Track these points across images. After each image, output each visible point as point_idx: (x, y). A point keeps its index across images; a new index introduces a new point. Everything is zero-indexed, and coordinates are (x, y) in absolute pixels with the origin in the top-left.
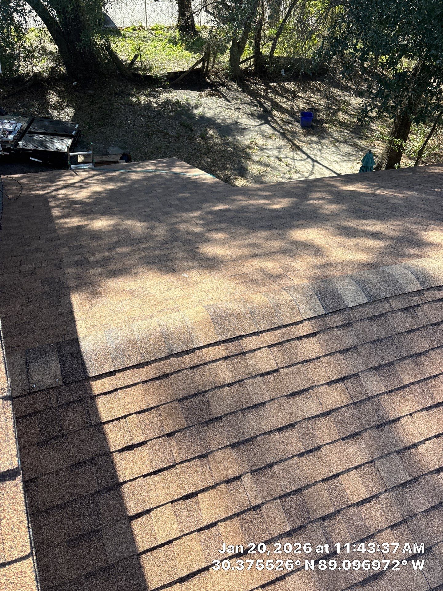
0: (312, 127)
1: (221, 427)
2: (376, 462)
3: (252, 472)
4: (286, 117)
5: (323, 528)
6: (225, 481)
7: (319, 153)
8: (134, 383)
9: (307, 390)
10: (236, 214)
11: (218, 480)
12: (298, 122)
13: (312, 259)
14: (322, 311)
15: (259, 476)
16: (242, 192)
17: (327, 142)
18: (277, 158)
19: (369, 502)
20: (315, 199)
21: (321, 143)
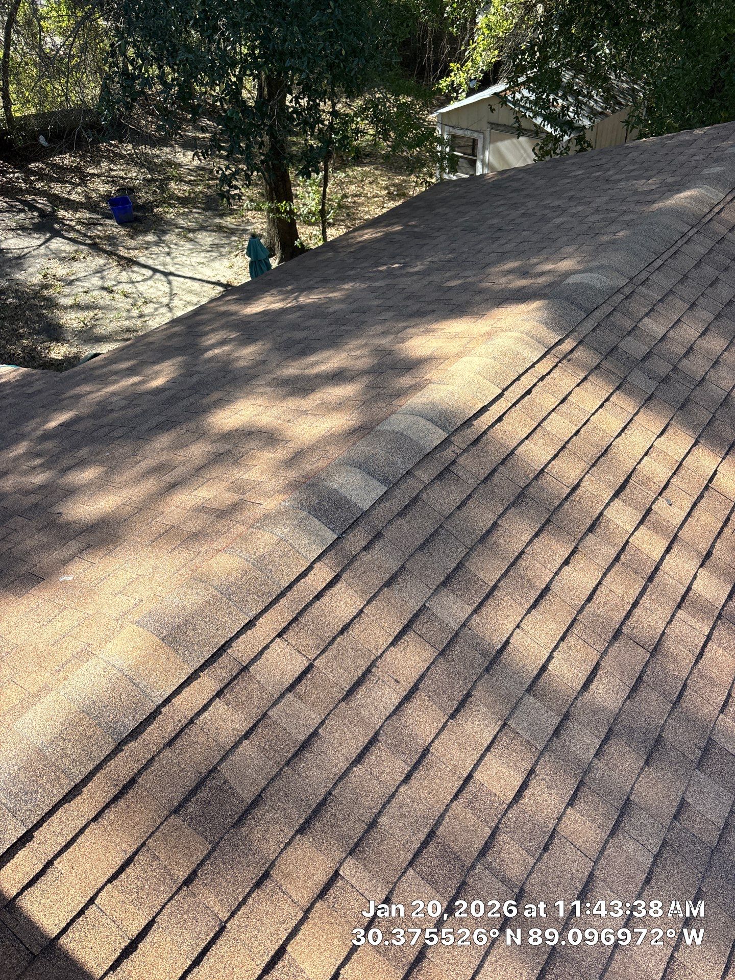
0: (137, 219)
1: (268, 811)
2: (509, 723)
3: (351, 853)
4: (85, 215)
5: (489, 867)
6: (318, 896)
7: (168, 259)
8: (77, 830)
9: (368, 671)
10: (96, 422)
11: (305, 904)
12: (110, 218)
13: (270, 455)
14: (331, 537)
15: (363, 852)
16: (82, 376)
17: (174, 237)
18: (103, 288)
19: (527, 786)
20: (213, 347)
21: (164, 241)
